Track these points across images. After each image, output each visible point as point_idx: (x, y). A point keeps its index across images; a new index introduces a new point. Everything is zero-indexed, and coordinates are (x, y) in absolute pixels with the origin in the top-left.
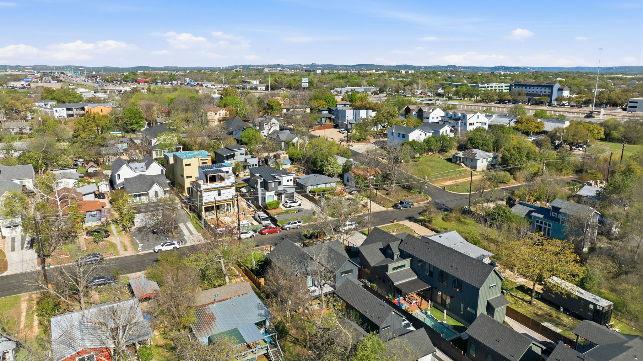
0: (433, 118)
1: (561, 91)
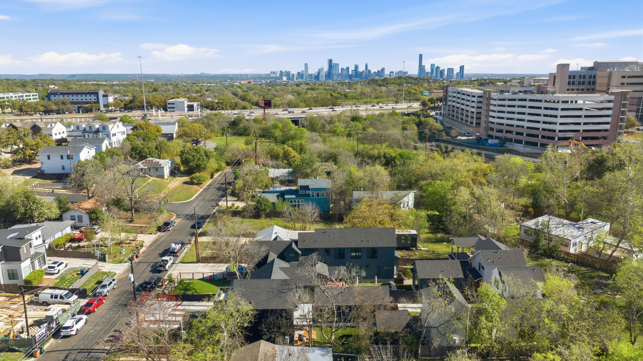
0: (56, 134)
1: (106, 98)
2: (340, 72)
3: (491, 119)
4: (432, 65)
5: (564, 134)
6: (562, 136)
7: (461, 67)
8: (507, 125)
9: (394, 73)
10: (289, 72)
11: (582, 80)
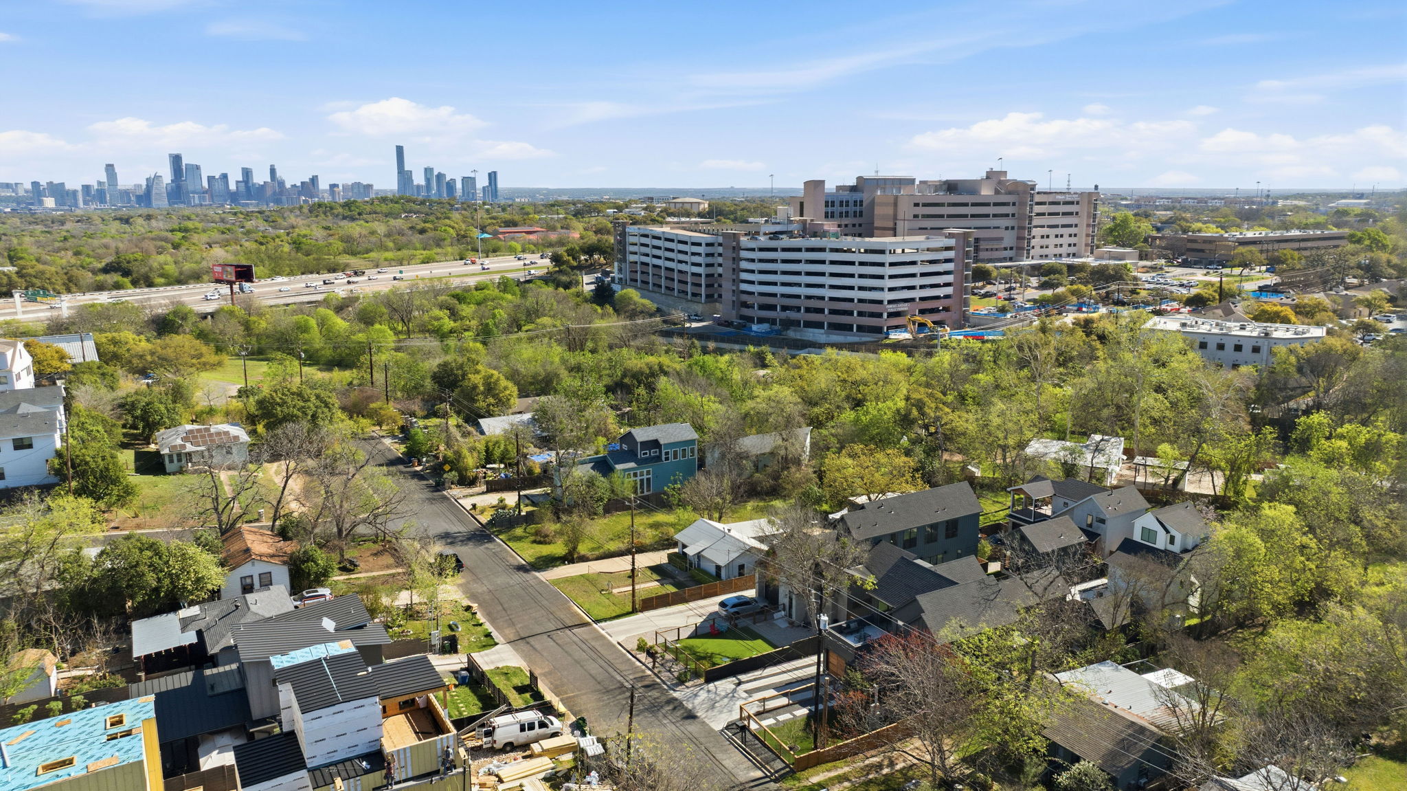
2: (205, 184)
3: (744, 287)
4: (428, 171)
5: (894, 306)
6: (892, 310)
7: (490, 174)
8: (783, 295)
9: (341, 188)
10: (63, 184)
11: (844, 209)
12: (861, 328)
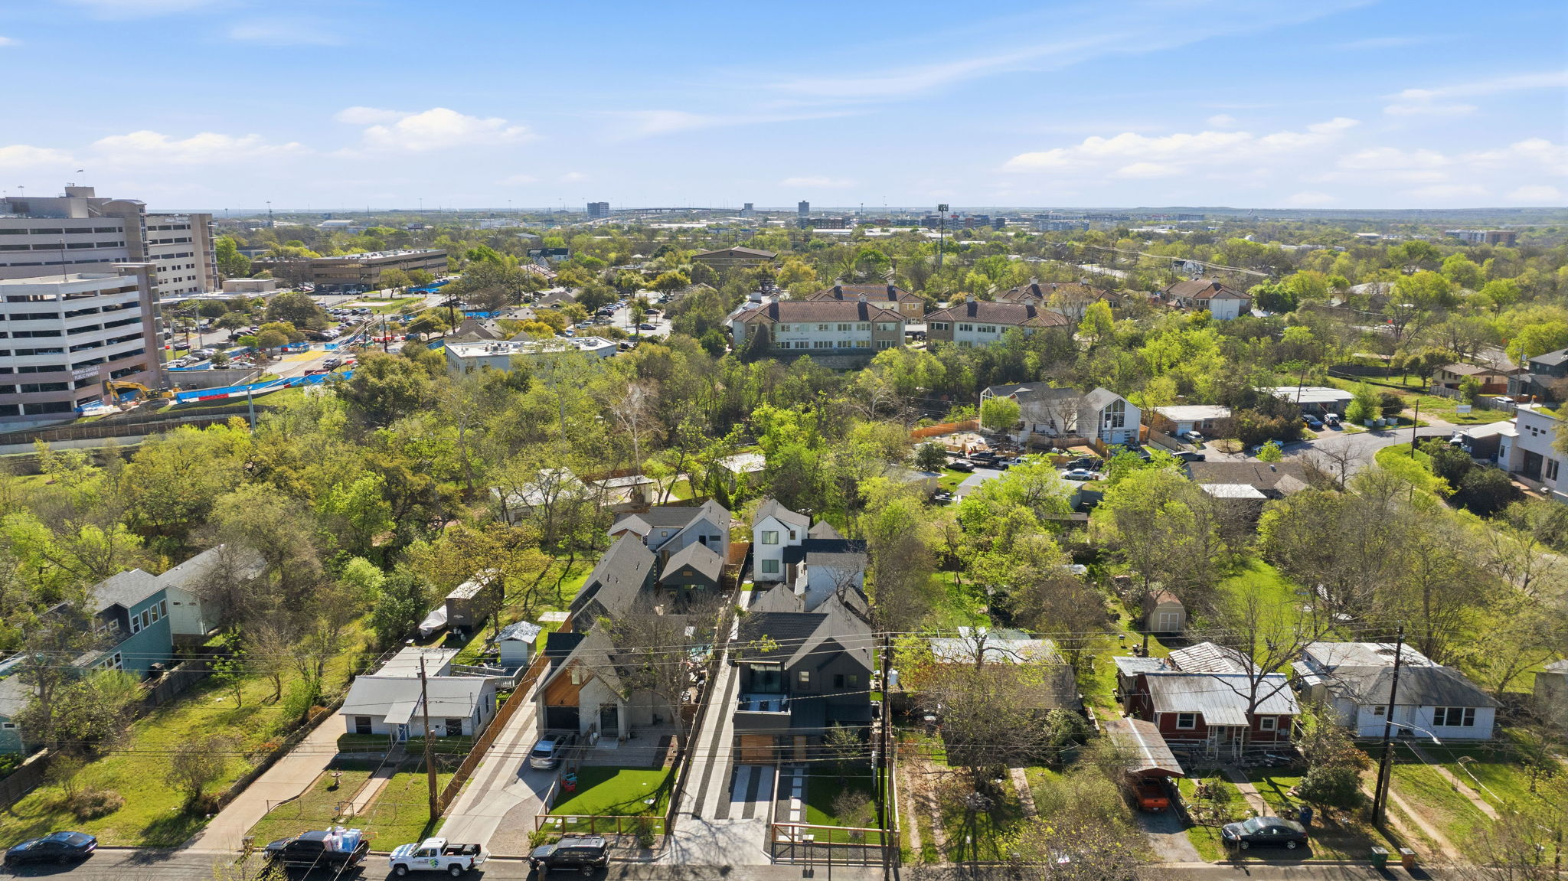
5: (82, 371)
6: (80, 378)
12: (32, 409)
